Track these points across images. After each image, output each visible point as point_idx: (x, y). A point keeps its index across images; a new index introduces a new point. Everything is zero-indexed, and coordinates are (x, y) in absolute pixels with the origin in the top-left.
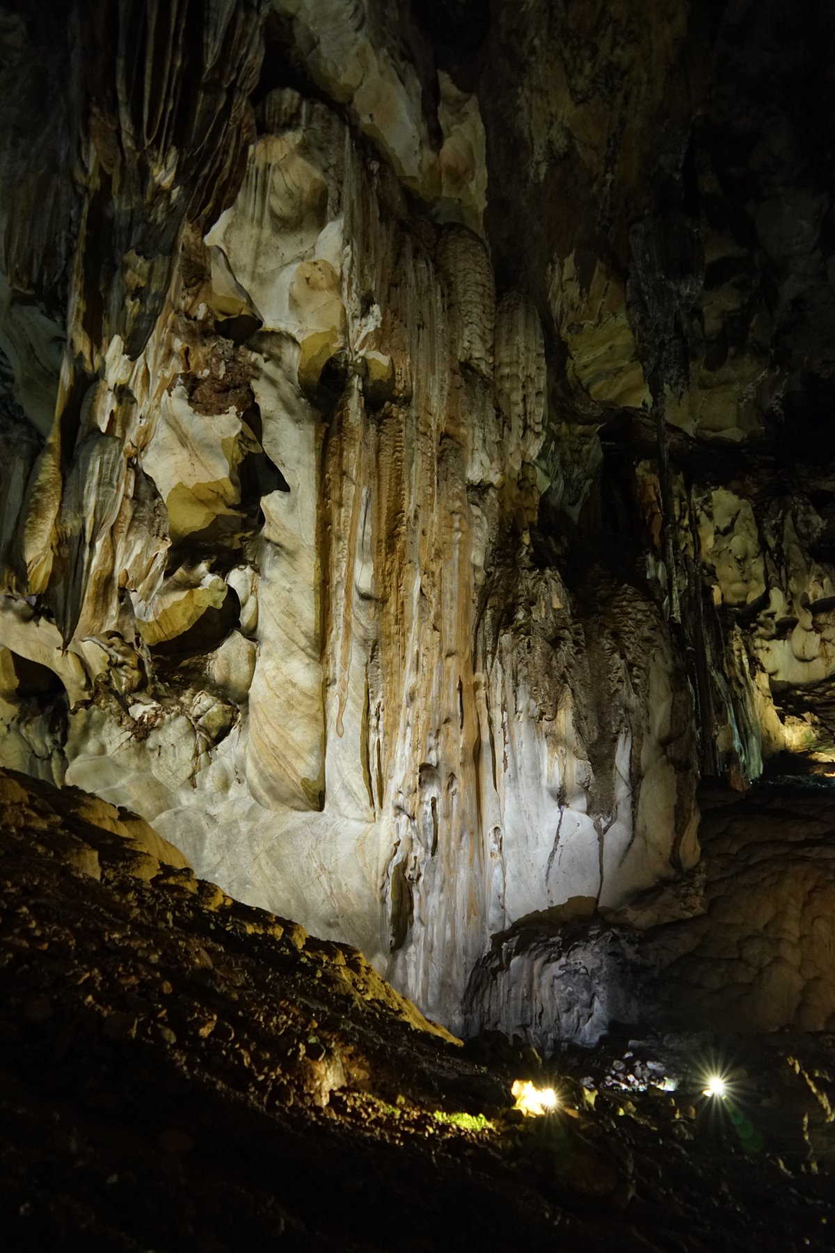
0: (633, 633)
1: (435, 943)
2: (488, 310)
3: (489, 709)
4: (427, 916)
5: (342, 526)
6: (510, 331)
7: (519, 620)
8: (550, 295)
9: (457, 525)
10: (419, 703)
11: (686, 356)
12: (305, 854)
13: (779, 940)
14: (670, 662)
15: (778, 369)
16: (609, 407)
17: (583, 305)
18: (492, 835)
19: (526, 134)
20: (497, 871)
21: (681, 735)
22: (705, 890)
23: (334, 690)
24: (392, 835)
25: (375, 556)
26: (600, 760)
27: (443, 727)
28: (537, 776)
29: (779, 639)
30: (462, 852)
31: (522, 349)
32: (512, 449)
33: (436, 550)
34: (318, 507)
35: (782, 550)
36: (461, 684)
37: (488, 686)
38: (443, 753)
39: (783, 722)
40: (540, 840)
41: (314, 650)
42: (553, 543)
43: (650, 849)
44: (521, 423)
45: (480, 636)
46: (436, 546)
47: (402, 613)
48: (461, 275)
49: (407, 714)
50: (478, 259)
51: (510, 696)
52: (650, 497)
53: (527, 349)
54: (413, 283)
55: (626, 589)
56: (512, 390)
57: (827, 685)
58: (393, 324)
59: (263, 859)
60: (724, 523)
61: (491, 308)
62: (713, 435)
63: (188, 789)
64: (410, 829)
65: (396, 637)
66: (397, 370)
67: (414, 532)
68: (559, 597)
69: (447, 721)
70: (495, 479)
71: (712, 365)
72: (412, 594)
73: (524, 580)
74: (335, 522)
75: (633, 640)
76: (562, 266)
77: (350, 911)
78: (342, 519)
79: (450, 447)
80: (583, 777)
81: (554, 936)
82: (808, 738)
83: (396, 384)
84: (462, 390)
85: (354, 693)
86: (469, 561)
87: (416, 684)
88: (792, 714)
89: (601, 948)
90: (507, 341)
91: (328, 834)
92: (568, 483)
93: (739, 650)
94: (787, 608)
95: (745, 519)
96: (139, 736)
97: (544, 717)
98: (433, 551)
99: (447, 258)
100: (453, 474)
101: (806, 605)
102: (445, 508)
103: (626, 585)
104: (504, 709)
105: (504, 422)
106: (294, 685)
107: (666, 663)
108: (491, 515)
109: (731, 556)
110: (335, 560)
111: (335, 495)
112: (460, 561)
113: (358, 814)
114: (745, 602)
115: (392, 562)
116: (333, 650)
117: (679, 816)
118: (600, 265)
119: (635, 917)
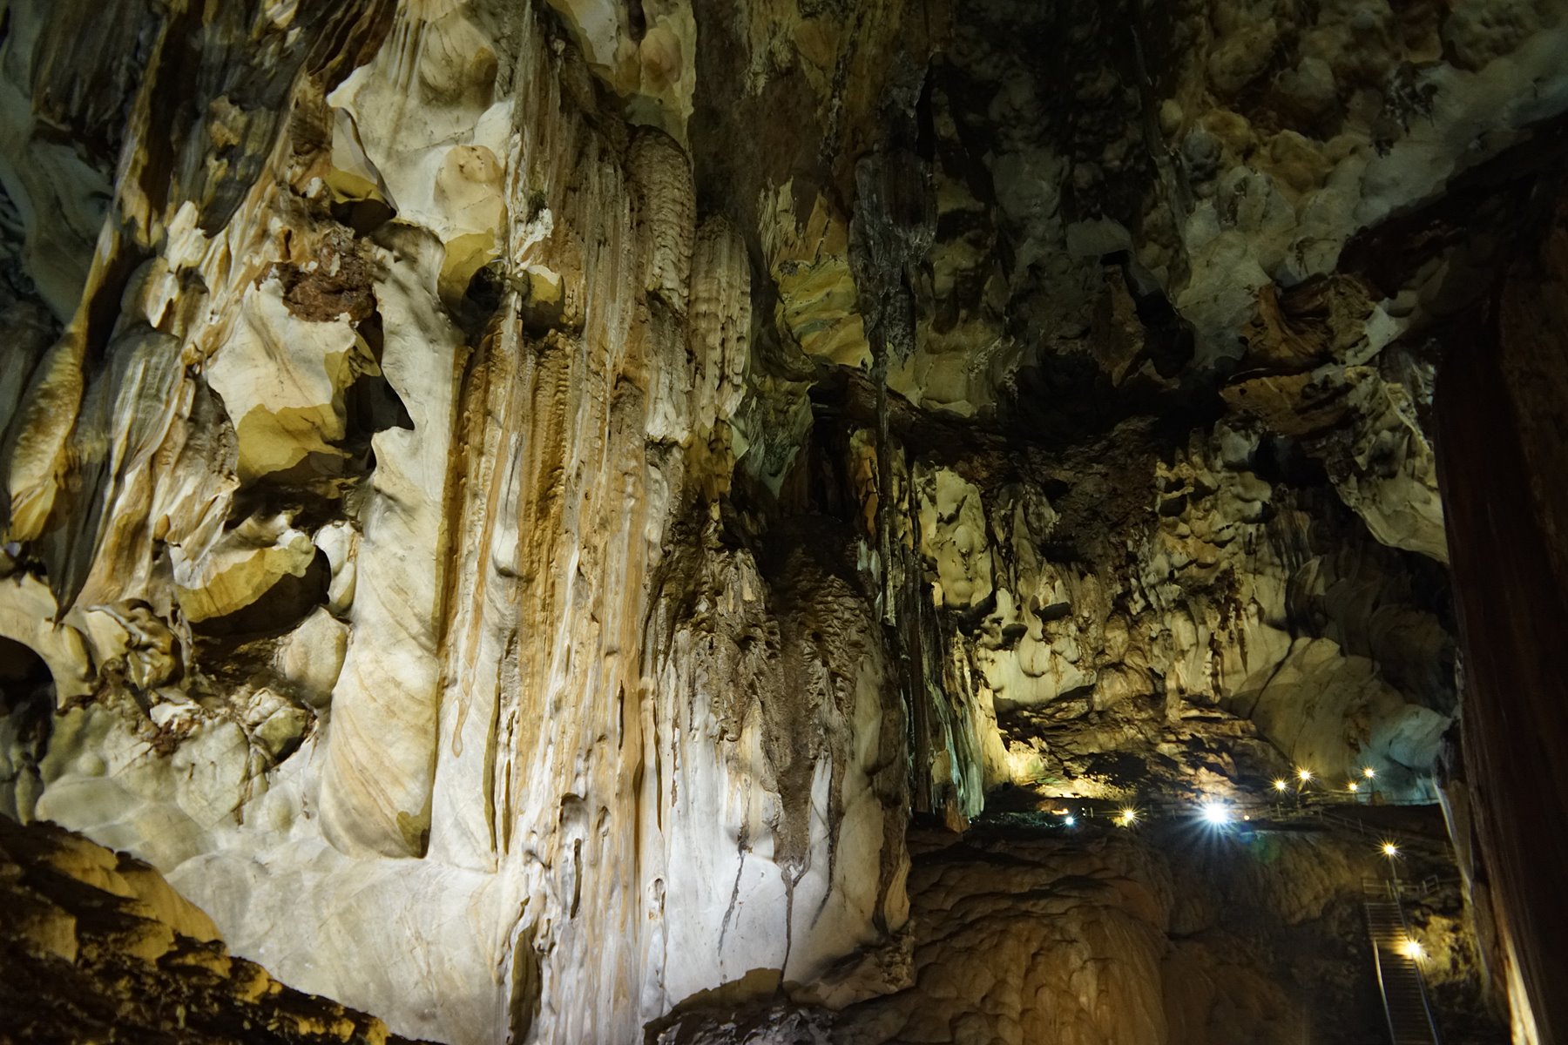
0: (838, 635)
1: (569, 1037)
2: (686, 233)
3: (656, 724)
4: (559, 1002)
5: (481, 480)
6: (710, 262)
7: (700, 613)
8: (761, 225)
9: (630, 489)
10: (567, 714)
11: (913, 314)
12: (395, 917)
13: (997, 1017)
14: (881, 672)
15: (1013, 340)
16: (823, 363)
17: (799, 243)
18: (652, 889)
19: (744, 39)
20: (657, 938)
21: (891, 762)
22: (914, 957)
23: (452, 693)
24: (518, 891)
25: (522, 522)
26: (793, 792)
27: (596, 746)
28: (714, 812)
29: (1006, 649)
30: (611, 912)
31: (724, 285)
32: (704, 401)
33: (601, 519)
34: (450, 453)
35: (1011, 545)
36: (622, 691)
37: (657, 694)
38: (594, 780)
39: (1008, 748)
40: (714, 896)
41: (429, 639)
42: (748, 521)
43: (849, 905)
44: (717, 372)
45: (651, 631)
46: (602, 513)
47: (552, 596)
48: (656, 188)
49: (550, 728)
50: (678, 172)
51: (684, 708)
52: (866, 473)
53: (731, 286)
54: (596, 190)
55: (833, 581)
56: (709, 331)
57: (1057, 705)
58: (567, 235)
59: (334, 925)
60: (948, 510)
61: (689, 231)
62: (940, 406)
63: (229, 826)
64: (544, 882)
65: (542, 627)
66: (568, 292)
67: (574, 494)
68: (751, 586)
69: (601, 738)
70: (682, 436)
71: (942, 327)
72: (566, 574)
73: (709, 564)
74: (472, 475)
75: (838, 644)
76: (777, 194)
77: (453, 996)
78: (482, 471)
79: (628, 393)
80: (771, 814)
81: (726, 1022)
82: (1035, 768)
83: (566, 309)
84: (647, 327)
85: (480, 699)
86: (642, 534)
87: (564, 688)
88: (1018, 739)
89: (785, 1036)
90: (707, 272)
91: (430, 890)
92: (769, 449)
93: (961, 661)
94: (1016, 613)
95: (971, 507)
96: (162, 748)
97: (726, 736)
98: (598, 520)
99: (640, 166)
100: (628, 426)
101: (1036, 611)
102: (616, 467)
103: (832, 577)
104: (676, 725)
105: (697, 369)
106: (398, 685)
107: (876, 673)
108: (673, 481)
109: (955, 549)
110: (468, 523)
111: (474, 439)
112: (631, 535)
113: (474, 862)
114: (969, 604)
115: (544, 530)
116: (456, 640)
117: (886, 862)
118: (820, 199)
119: (826, 992)
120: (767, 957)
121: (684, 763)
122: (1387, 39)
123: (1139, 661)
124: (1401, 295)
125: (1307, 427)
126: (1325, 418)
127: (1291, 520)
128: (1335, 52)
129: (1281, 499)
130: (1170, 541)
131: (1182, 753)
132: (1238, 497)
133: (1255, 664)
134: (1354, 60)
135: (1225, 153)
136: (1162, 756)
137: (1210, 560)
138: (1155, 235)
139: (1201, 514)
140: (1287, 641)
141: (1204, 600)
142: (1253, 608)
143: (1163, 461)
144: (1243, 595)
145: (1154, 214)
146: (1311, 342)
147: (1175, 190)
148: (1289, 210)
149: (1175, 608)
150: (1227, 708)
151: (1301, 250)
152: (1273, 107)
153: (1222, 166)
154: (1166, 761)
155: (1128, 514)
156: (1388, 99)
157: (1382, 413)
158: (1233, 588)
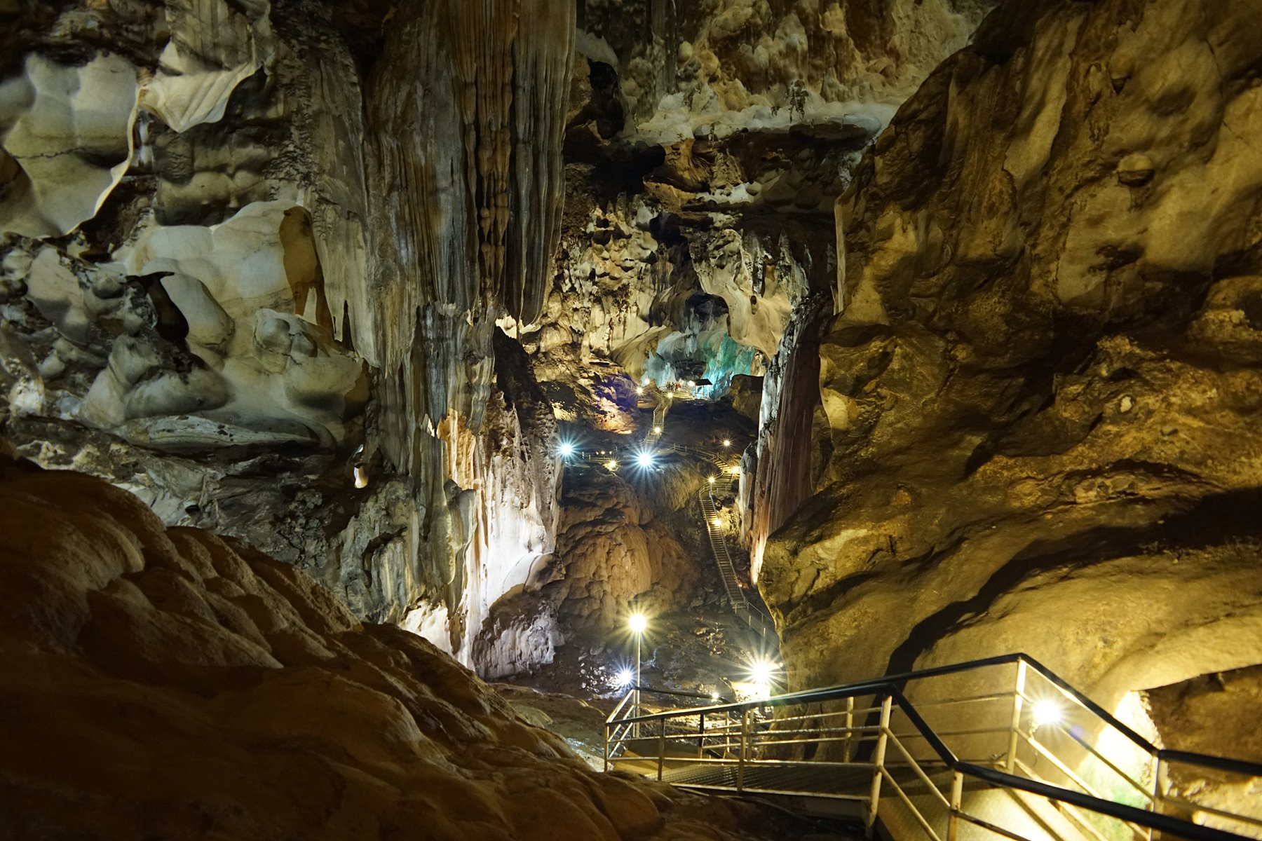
7: (504, 446)
18: (483, 569)
20: (484, 587)
26: (546, 522)
28: (515, 534)
40: (508, 567)
51: (499, 493)
80: (540, 534)
81: (518, 614)
89: (548, 616)
97: (523, 506)
104: (493, 499)
119: (538, 586)
120: (520, 579)
121: (498, 516)
122: (799, 62)
123: (566, 323)
124: (755, 183)
125: (684, 217)
126: (695, 216)
127: (664, 266)
128: (775, 51)
129: (661, 253)
130: (596, 259)
131: (592, 385)
132: (640, 246)
133: (629, 335)
134: (781, 63)
135: (701, 72)
136: (580, 386)
137: (616, 275)
138: (635, 74)
139: (617, 248)
140: (647, 327)
141: (611, 299)
142: (635, 308)
143: (601, 208)
144: (631, 300)
145: (638, 60)
146: (701, 175)
147: (662, 68)
148: (720, 114)
149: (594, 301)
150: (611, 357)
151: (713, 125)
152: (734, 63)
153: (696, 78)
154: (584, 390)
155: (568, 228)
156: (788, 91)
157: (729, 242)
158: (626, 295)
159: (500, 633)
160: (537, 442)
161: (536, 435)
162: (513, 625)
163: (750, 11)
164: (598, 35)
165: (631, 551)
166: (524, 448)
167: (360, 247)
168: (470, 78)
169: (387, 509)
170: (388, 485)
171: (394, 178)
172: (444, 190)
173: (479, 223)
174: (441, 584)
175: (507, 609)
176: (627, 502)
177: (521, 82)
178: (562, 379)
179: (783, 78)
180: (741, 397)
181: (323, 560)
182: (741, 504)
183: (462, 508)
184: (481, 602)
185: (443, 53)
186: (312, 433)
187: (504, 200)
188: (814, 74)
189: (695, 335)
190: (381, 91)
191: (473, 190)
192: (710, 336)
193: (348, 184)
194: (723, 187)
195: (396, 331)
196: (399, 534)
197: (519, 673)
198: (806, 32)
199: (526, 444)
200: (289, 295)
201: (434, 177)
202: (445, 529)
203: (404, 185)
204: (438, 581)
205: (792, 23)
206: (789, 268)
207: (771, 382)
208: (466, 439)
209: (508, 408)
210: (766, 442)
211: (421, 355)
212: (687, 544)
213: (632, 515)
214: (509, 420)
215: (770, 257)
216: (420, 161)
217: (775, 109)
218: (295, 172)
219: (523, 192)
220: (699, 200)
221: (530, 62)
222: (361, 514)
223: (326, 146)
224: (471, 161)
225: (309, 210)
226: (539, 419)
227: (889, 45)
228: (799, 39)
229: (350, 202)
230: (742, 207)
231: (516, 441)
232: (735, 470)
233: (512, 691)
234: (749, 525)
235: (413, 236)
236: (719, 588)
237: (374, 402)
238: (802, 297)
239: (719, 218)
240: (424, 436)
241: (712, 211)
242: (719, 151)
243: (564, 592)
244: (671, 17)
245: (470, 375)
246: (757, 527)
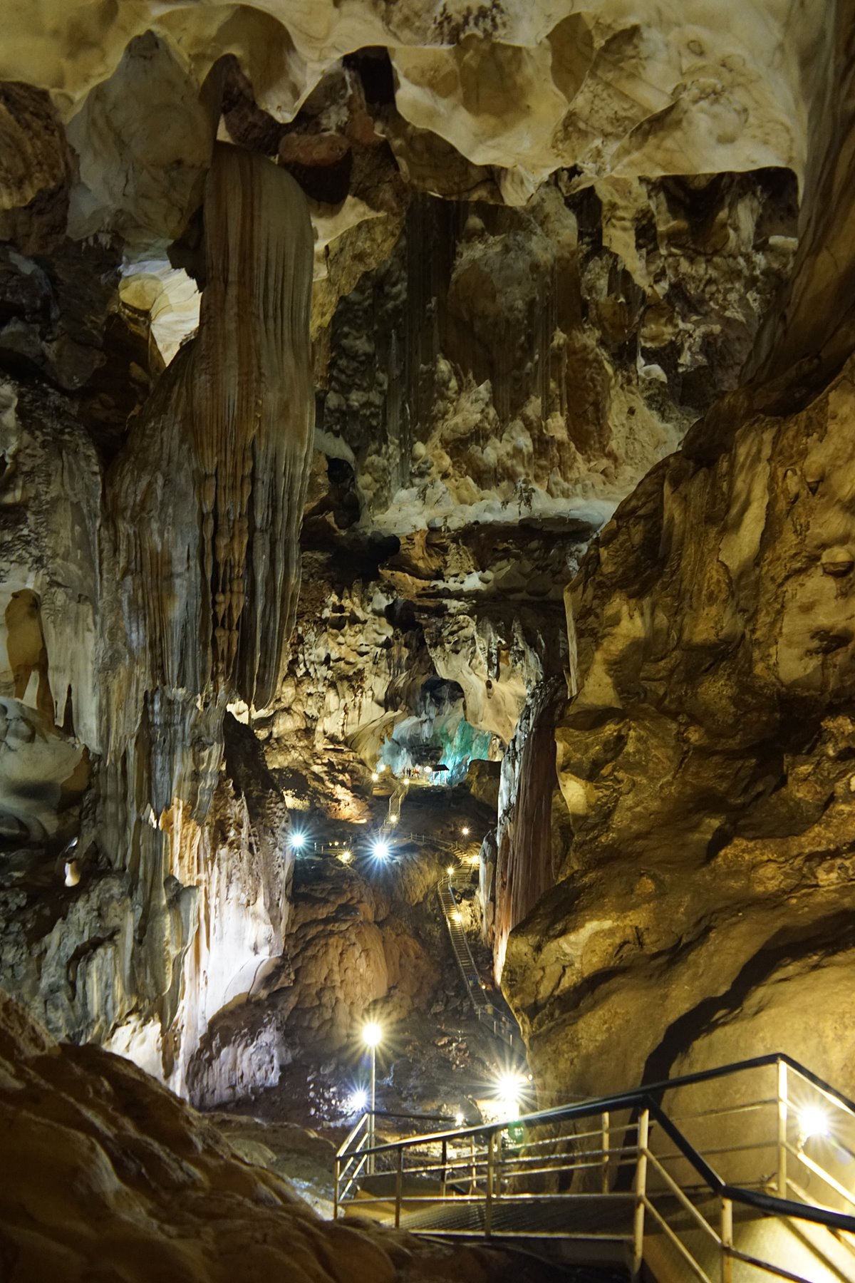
7: (231, 837)
18: (203, 976)
20: (204, 999)
26: (275, 920)
28: (242, 939)
37: (209, 882)
51: (224, 890)
55: (272, 793)
80: (267, 935)
81: (242, 1028)
97: (250, 903)
119: (263, 994)
120: (244, 987)
121: (221, 915)
122: (526, 462)
123: (300, 708)
124: (487, 572)
125: (418, 603)
126: (429, 603)
127: (400, 651)
128: (502, 452)
129: (397, 638)
130: (331, 644)
131: (325, 772)
132: (376, 631)
133: (364, 720)
134: (509, 463)
135: (433, 470)
136: (314, 773)
137: (352, 660)
138: (371, 470)
139: (352, 633)
140: (383, 711)
141: (346, 684)
142: (370, 693)
143: (337, 594)
144: (366, 685)
145: (374, 457)
146: (435, 564)
147: (397, 465)
148: (452, 507)
149: (329, 686)
150: (345, 743)
151: (446, 518)
152: (465, 462)
153: (429, 475)
154: (317, 778)
155: (304, 613)
156: (516, 488)
157: (462, 628)
158: (362, 680)
159: (219, 1050)
160: (266, 833)
161: (265, 826)
162: (235, 1041)
163: (479, 416)
164: (337, 434)
165: (366, 951)
166: (253, 839)
167: (89, 630)
168: (210, 469)
169: (99, 909)
170: (102, 883)
171: (129, 562)
172: (180, 575)
173: (213, 607)
174: (155, 995)
175: (228, 1023)
176: (362, 896)
177: (260, 476)
178: (295, 766)
179: (511, 476)
180: (479, 783)
181: (22, 970)
182: (482, 897)
183: (183, 906)
184: (200, 1015)
185: (185, 447)
186: (22, 825)
187: (239, 586)
188: (540, 473)
189: (431, 720)
190: (122, 480)
191: (209, 575)
192: (446, 720)
193: (81, 568)
194: (456, 575)
195: (121, 716)
196: (111, 938)
197: (239, 1100)
198: (531, 436)
199: (255, 836)
200: (11, 678)
201: (170, 562)
202: (162, 931)
203: (139, 569)
204: (151, 991)
205: (518, 428)
206: (523, 653)
207: (509, 766)
208: (191, 830)
209: (237, 797)
210: (506, 829)
211: (146, 742)
212: (425, 942)
213: (366, 911)
214: (238, 809)
215: (504, 642)
216: (156, 548)
217: (505, 503)
218: (27, 556)
219: (259, 578)
220: (434, 587)
221: (269, 456)
222: (70, 916)
223: (62, 531)
224: (208, 548)
225: (39, 593)
226: (269, 808)
227: (607, 450)
228: (525, 442)
229: (82, 585)
230: (476, 594)
231: (244, 832)
232: (475, 860)
233: (230, 1122)
234: (491, 919)
235: (145, 620)
236: (461, 991)
237: (93, 791)
238: (537, 681)
239: (453, 605)
240: (145, 828)
241: (447, 597)
242: (452, 542)
243: (293, 1000)
244: (405, 420)
245: (197, 761)
246: (500, 921)
